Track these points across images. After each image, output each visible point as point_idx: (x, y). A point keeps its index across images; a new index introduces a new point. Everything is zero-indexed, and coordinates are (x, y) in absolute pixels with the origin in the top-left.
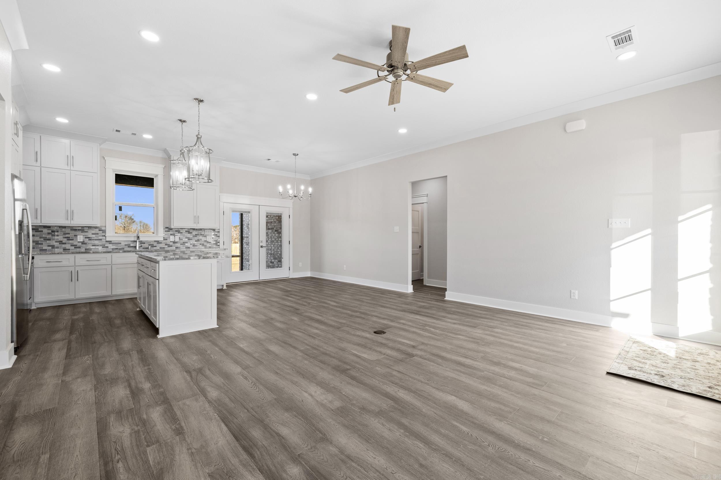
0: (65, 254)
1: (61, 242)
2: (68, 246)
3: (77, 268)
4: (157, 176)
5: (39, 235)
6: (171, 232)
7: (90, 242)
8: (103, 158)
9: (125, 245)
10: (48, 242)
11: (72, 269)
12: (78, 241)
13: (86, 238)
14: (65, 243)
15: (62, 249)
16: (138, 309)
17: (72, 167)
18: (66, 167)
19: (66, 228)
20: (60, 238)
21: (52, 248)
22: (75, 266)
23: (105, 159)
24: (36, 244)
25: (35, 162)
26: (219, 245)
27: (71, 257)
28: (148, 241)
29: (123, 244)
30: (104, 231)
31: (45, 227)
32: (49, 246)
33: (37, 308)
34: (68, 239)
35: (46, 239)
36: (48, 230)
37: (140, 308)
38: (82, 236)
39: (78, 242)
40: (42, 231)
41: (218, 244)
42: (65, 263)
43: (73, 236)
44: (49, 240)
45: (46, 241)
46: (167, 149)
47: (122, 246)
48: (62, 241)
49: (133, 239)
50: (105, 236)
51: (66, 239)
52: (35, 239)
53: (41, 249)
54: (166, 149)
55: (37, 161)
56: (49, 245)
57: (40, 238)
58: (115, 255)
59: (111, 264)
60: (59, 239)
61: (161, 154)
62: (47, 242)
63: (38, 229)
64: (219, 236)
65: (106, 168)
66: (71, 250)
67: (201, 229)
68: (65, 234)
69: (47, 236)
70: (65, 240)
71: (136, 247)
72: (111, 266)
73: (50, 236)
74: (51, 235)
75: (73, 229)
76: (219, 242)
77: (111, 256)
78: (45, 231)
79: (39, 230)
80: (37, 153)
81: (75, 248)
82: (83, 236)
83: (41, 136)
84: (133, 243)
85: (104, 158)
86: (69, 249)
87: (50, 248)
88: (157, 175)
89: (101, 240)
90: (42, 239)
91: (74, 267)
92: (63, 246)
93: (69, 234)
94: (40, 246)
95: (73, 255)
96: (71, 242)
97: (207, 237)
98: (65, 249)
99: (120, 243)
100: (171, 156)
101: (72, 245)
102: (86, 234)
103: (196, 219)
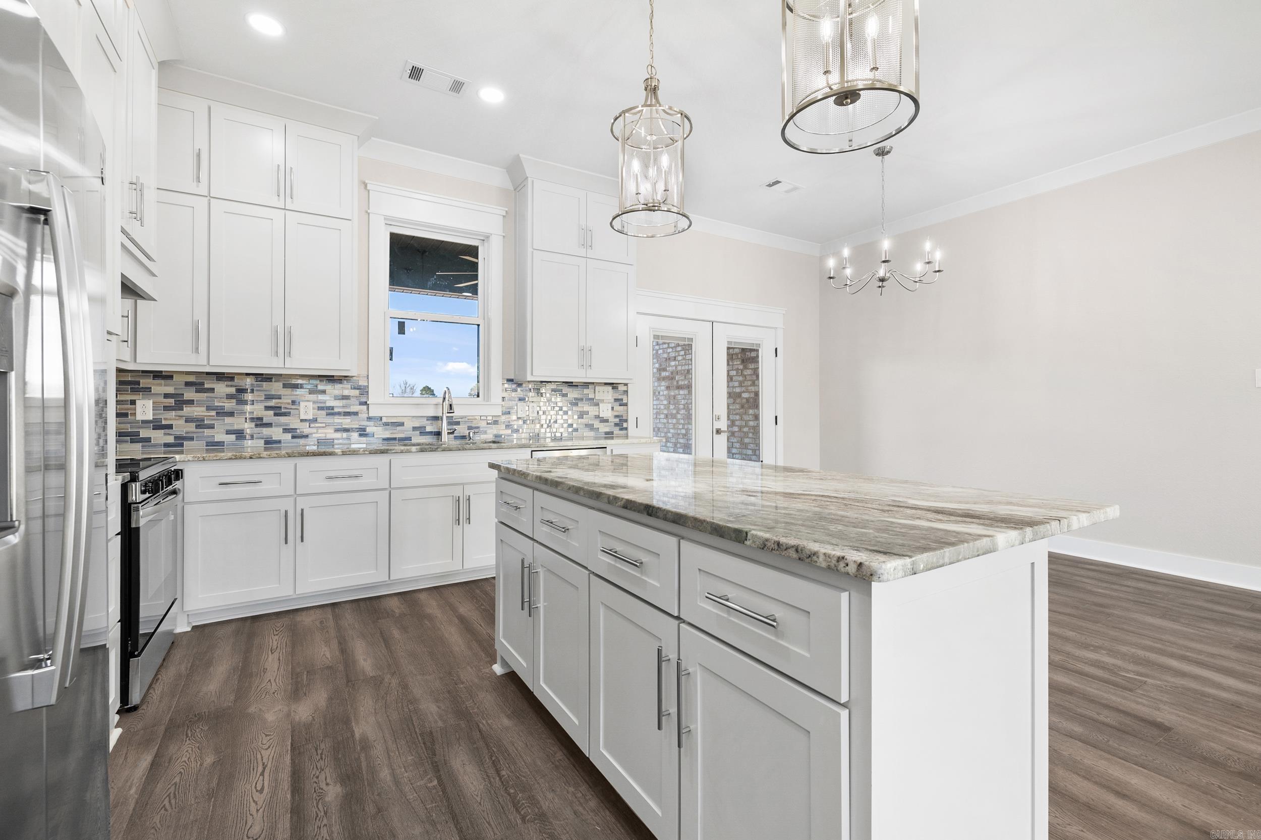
0: (270, 457)
1: (259, 422)
2: (276, 433)
3: (302, 503)
4: (486, 238)
5: (204, 401)
6: (520, 392)
7: (330, 420)
8: (363, 187)
9: (415, 429)
10: (228, 420)
11: (287, 505)
12: (303, 417)
13: (320, 408)
14: (269, 425)
15: (262, 441)
16: (498, 669)
17: (288, 200)
18: (275, 202)
19: (271, 381)
20: (258, 409)
21: (237, 438)
22: (296, 495)
23: (368, 188)
24: (196, 428)
25: (195, 183)
26: (626, 429)
27: (285, 466)
28: (465, 417)
29: (409, 424)
30: (364, 390)
31: (221, 377)
32: (229, 432)
33: (194, 628)
34: (278, 412)
35: (222, 413)
36: (227, 386)
37: (505, 663)
38: (312, 403)
39: (302, 421)
40: (213, 389)
41: (625, 425)
42: (268, 487)
43: (289, 404)
44: (231, 414)
45: (222, 418)
46: (520, 155)
47: (405, 433)
48: (261, 419)
49: (431, 413)
50: (365, 403)
51: (272, 413)
52: (195, 414)
53: (210, 440)
54: (518, 155)
55: (198, 180)
56: (231, 431)
57: (209, 408)
58: (399, 461)
59: (387, 486)
60: (255, 413)
61: (498, 178)
62: (224, 420)
63: (203, 384)
64: (626, 405)
65: (369, 214)
66: (284, 443)
67: (586, 385)
68: (269, 397)
69: (226, 405)
70: (268, 416)
71: (438, 434)
72: (388, 492)
73: (229, 405)
74: (234, 401)
75: (289, 382)
76: (626, 421)
77: (388, 460)
78: (222, 389)
79: (206, 386)
80: (199, 155)
81: (293, 437)
82: (314, 402)
83: (210, 108)
84: (432, 424)
85: (366, 185)
86: (279, 442)
87: (233, 437)
88: (488, 237)
89: (356, 414)
90: (213, 413)
91: (292, 499)
92: (266, 431)
93: (280, 399)
94: (207, 432)
95: (289, 463)
96: (283, 419)
97: (601, 405)
98: (269, 442)
99: (402, 424)
100: (527, 178)
101: (286, 431)
102: (321, 397)
103: (585, 354)
